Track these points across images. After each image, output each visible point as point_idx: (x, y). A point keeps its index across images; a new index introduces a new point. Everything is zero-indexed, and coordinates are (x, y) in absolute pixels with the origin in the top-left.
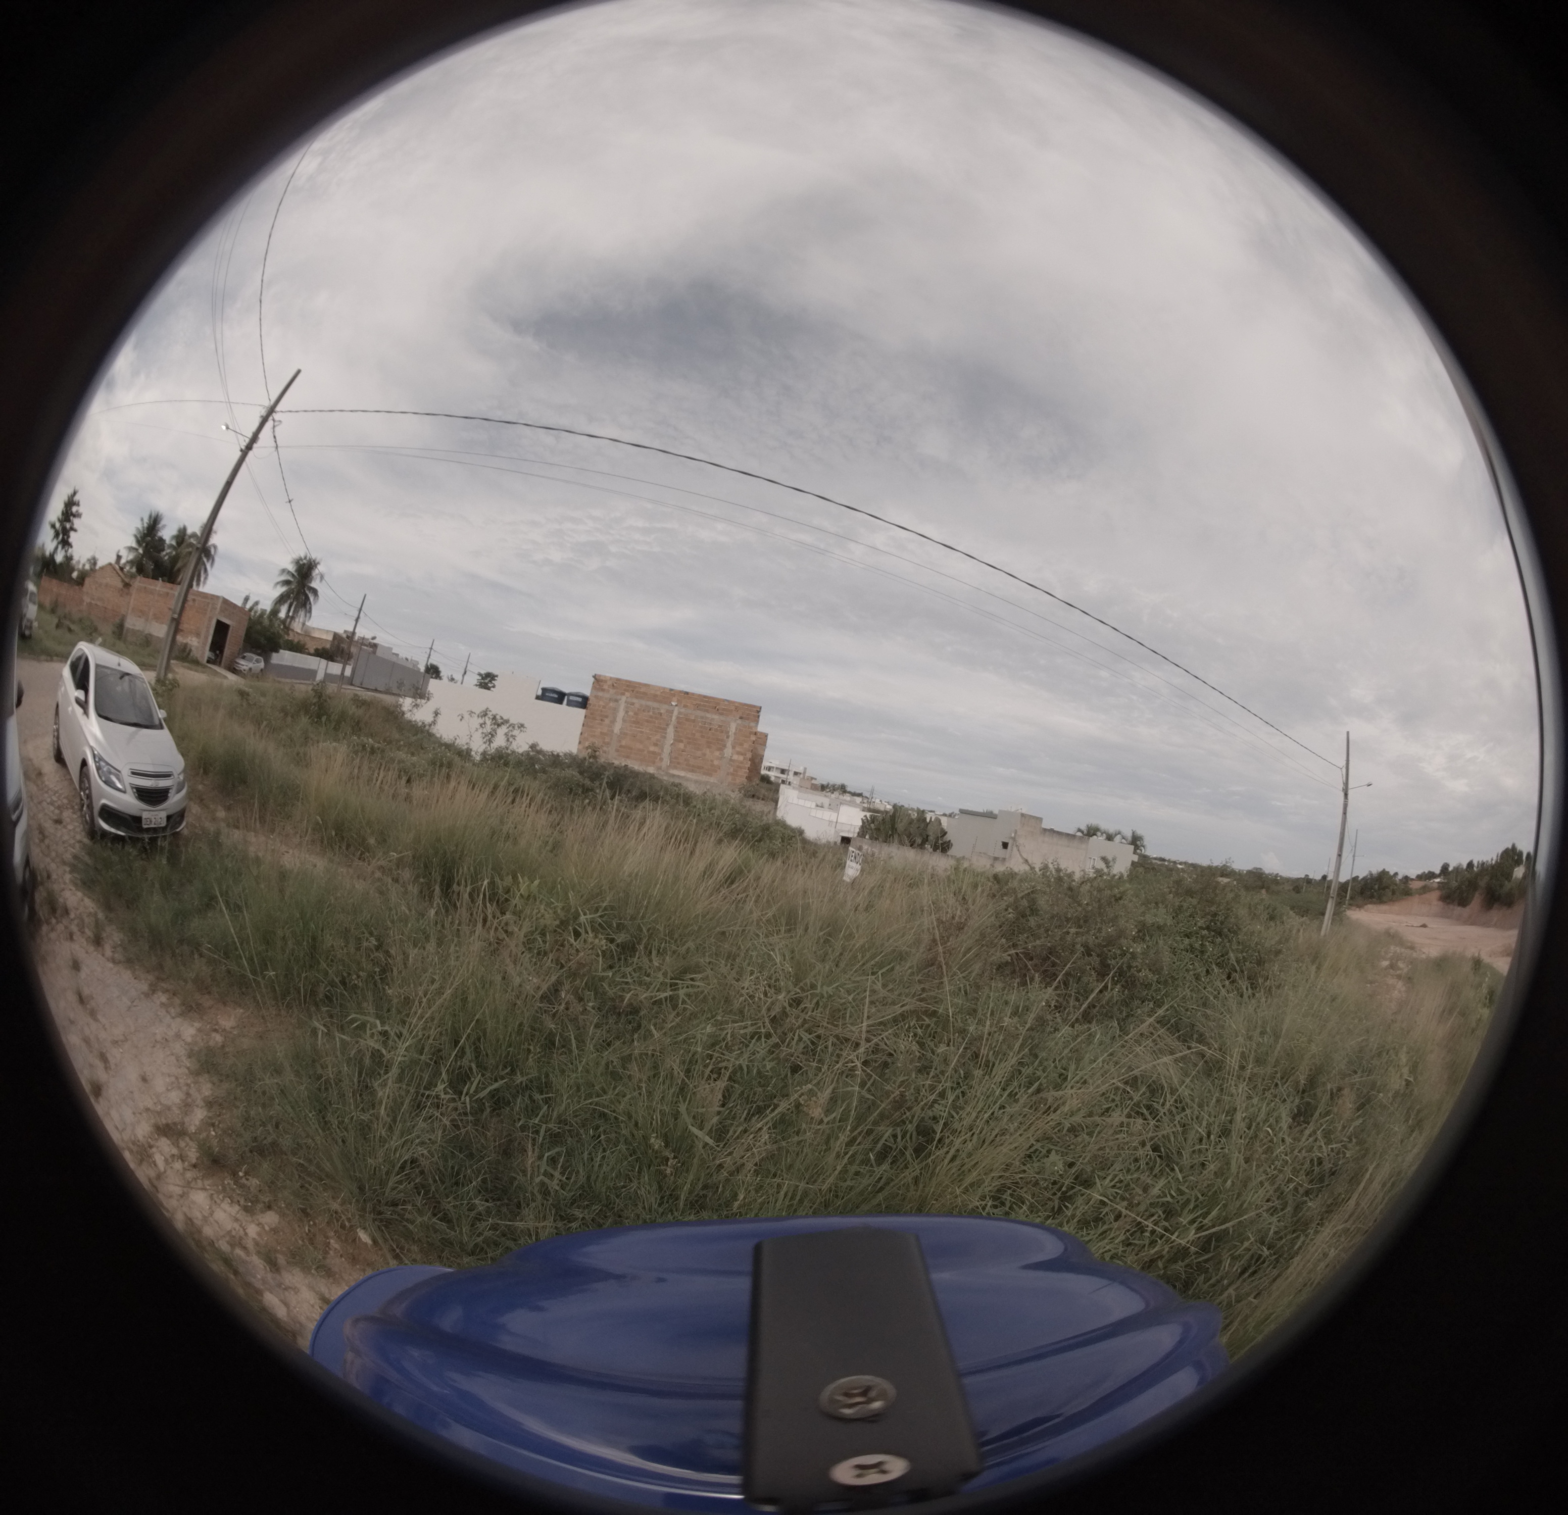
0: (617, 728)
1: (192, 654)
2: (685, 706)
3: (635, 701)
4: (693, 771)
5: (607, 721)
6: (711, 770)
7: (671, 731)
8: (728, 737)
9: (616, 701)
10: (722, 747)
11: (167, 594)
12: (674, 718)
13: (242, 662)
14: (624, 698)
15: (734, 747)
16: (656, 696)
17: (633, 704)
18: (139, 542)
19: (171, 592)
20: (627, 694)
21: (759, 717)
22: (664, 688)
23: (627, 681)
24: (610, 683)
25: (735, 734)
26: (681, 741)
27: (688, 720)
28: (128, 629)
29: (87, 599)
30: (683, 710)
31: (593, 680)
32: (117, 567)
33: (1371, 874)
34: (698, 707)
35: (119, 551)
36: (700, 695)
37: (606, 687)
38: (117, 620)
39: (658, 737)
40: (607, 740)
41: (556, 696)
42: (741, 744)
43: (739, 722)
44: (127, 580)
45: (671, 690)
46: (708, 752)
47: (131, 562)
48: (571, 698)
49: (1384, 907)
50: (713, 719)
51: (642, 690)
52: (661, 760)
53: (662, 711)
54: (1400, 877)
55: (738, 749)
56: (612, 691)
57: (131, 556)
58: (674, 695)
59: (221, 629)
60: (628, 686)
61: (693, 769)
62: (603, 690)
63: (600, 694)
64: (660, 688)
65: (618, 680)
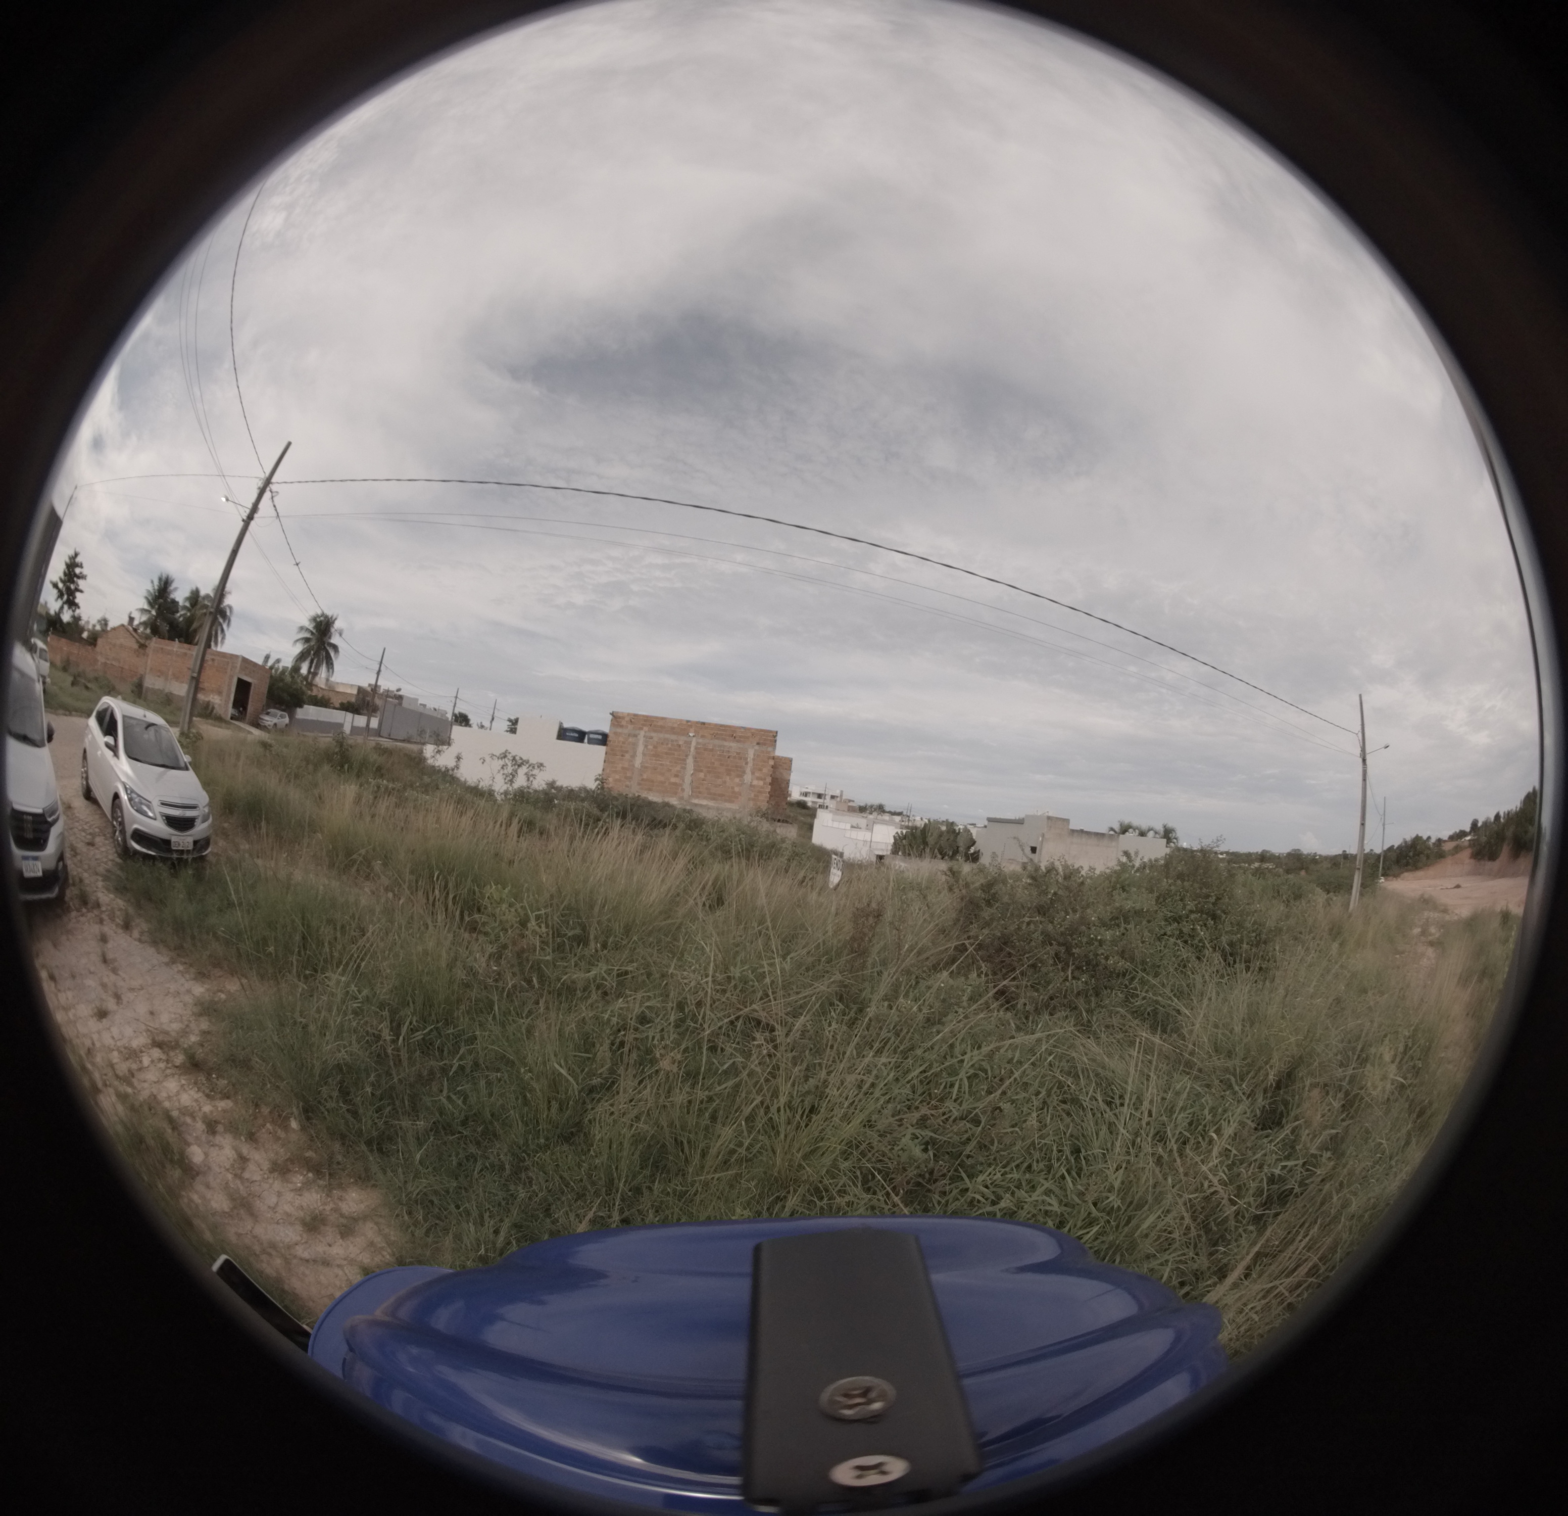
0: (638, 762)
1: (215, 711)
2: (703, 736)
3: (653, 734)
4: (714, 799)
5: (627, 756)
6: (733, 797)
7: (690, 761)
8: (747, 763)
9: (635, 736)
10: (741, 775)
11: (185, 654)
12: (692, 749)
13: (267, 718)
14: (642, 733)
15: (753, 773)
16: (673, 728)
17: (651, 738)
18: (151, 604)
19: (188, 652)
20: (646, 729)
21: (775, 741)
22: (681, 720)
23: (643, 716)
24: (627, 719)
25: (754, 760)
26: (701, 771)
27: (706, 749)
28: (148, 689)
29: (101, 659)
30: (700, 740)
31: (611, 717)
32: (130, 629)
33: (1405, 842)
34: (715, 736)
35: (131, 613)
36: (716, 725)
37: (624, 723)
38: (135, 680)
39: (678, 768)
40: (629, 774)
41: (576, 735)
42: (760, 770)
43: (757, 747)
44: (142, 641)
45: (688, 721)
46: (728, 779)
47: (144, 624)
48: (592, 736)
49: (1419, 873)
50: (731, 747)
51: (660, 723)
52: (683, 790)
53: (681, 743)
54: (1433, 840)
55: (757, 774)
56: (630, 727)
57: (144, 618)
58: (691, 726)
59: (243, 688)
60: (645, 721)
61: (714, 797)
62: (622, 726)
63: (619, 730)
64: (677, 720)
65: (635, 715)
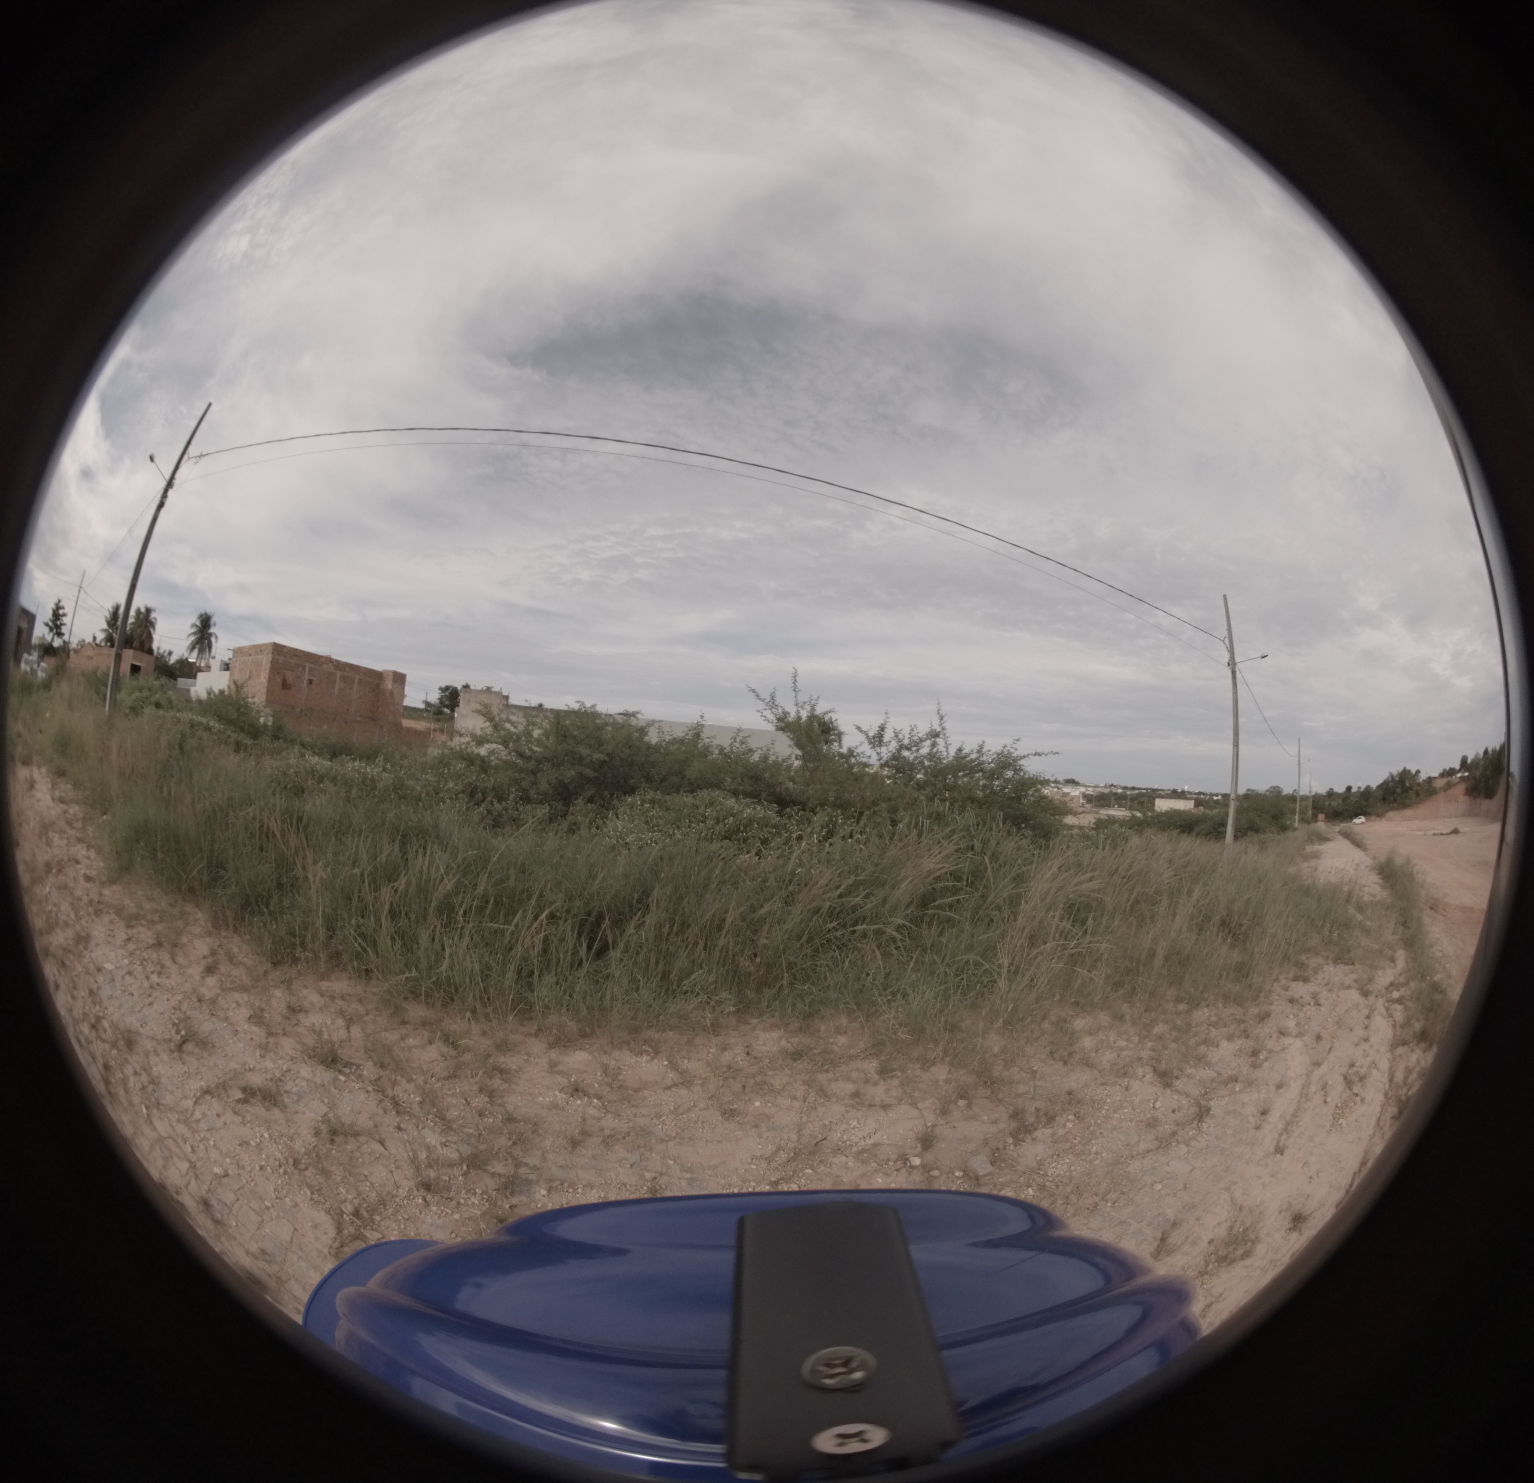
32: (95, 644)
33: (1391, 778)
35: (94, 633)
47: (104, 640)
57: (104, 636)
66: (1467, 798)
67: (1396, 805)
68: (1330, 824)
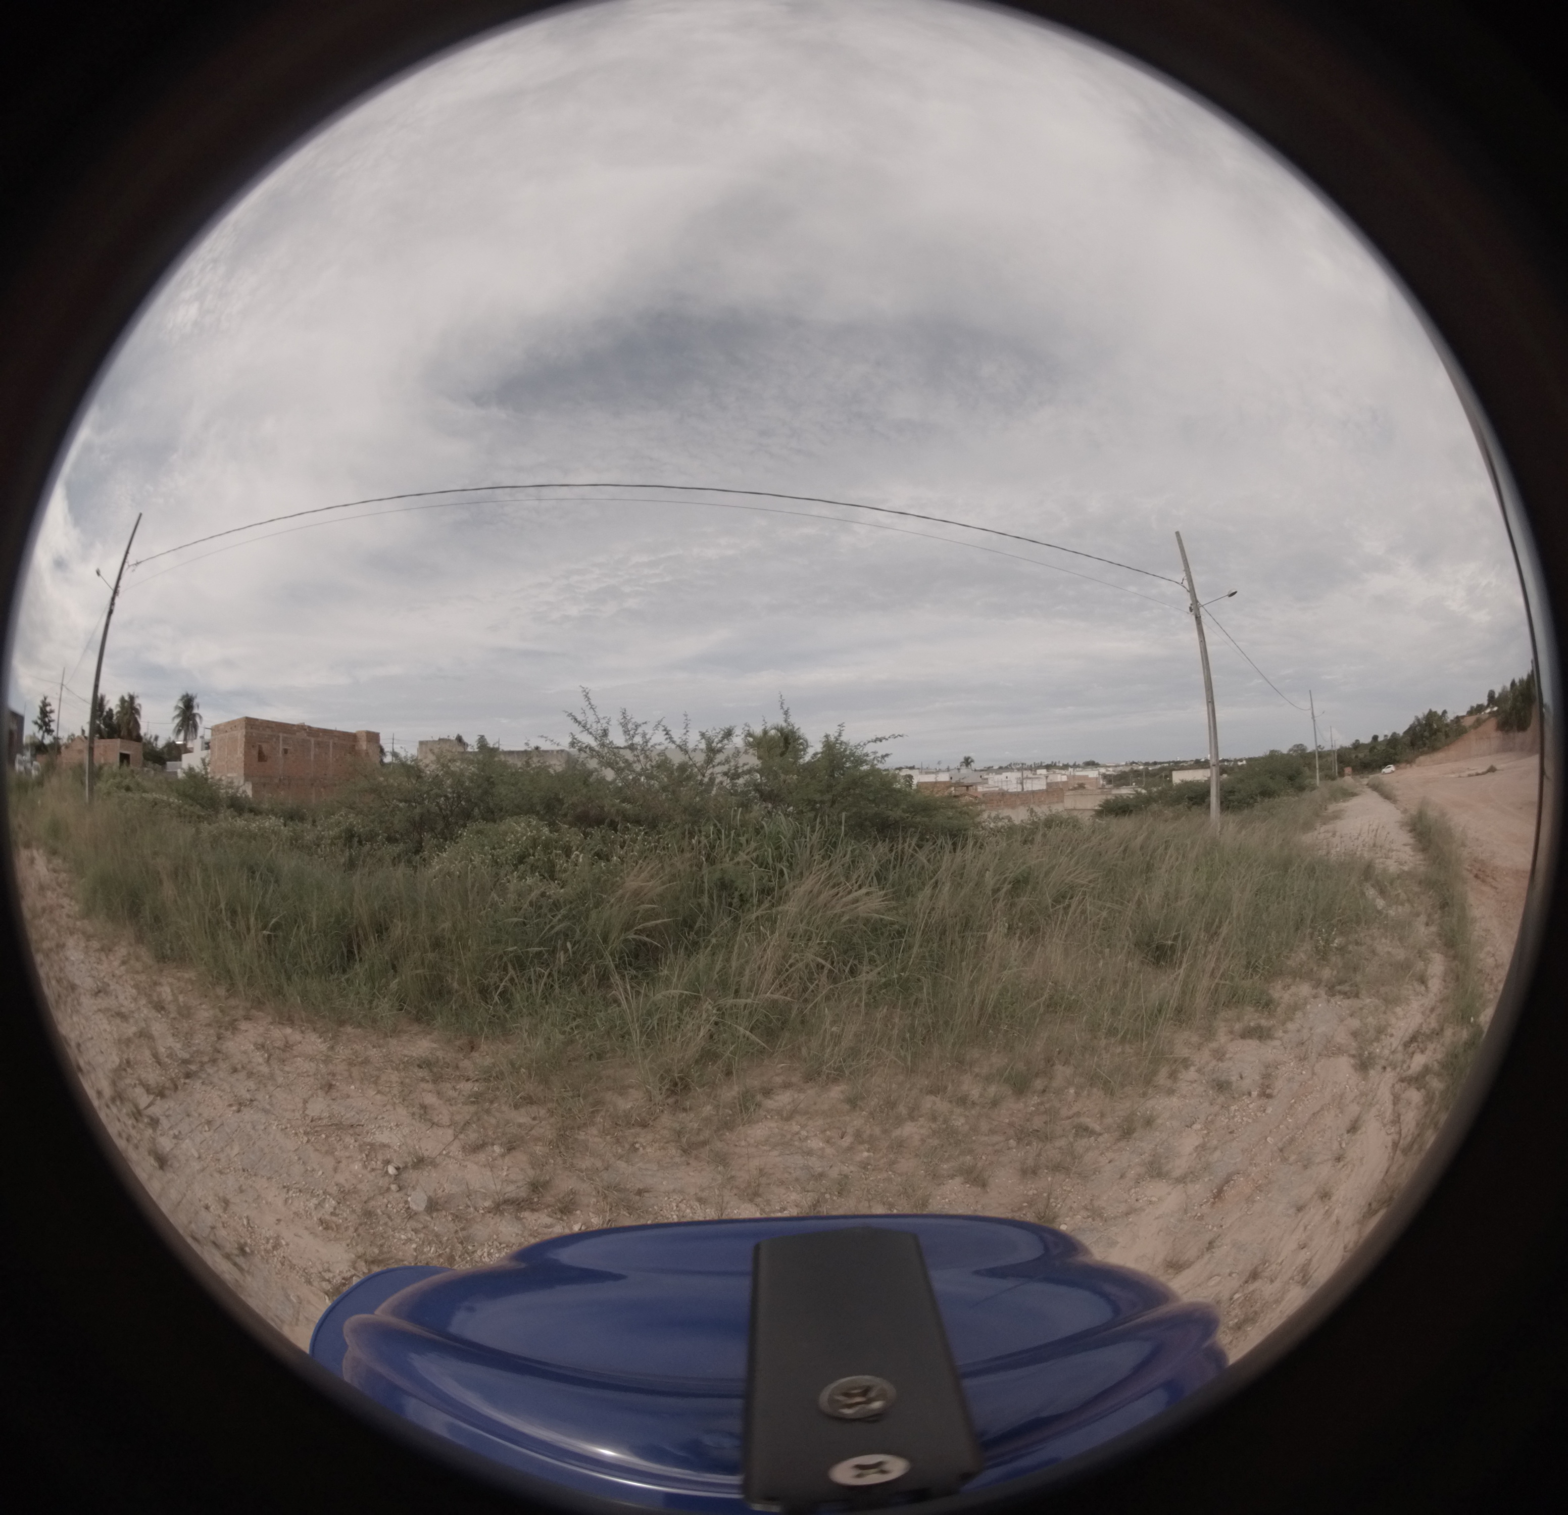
32: (83, 737)
33: (1417, 721)
35: (80, 727)
47: (92, 732)
49: (1439, 755)
66: (1499, 734)
67: (1426, 749)
68: (1358, 777)
